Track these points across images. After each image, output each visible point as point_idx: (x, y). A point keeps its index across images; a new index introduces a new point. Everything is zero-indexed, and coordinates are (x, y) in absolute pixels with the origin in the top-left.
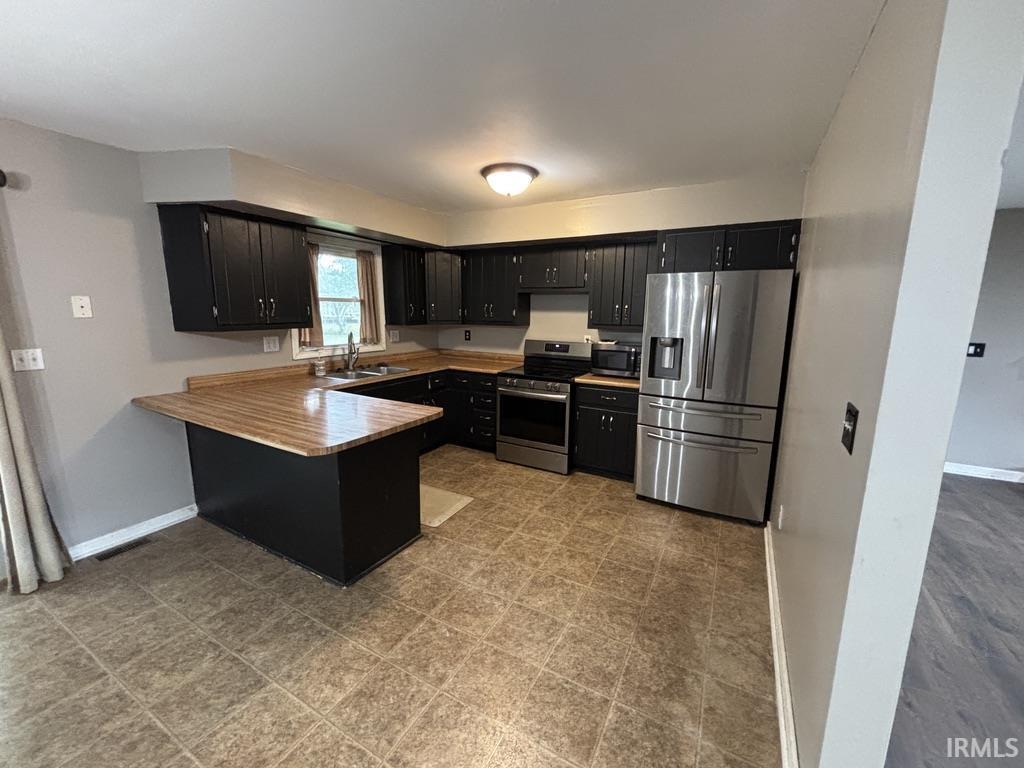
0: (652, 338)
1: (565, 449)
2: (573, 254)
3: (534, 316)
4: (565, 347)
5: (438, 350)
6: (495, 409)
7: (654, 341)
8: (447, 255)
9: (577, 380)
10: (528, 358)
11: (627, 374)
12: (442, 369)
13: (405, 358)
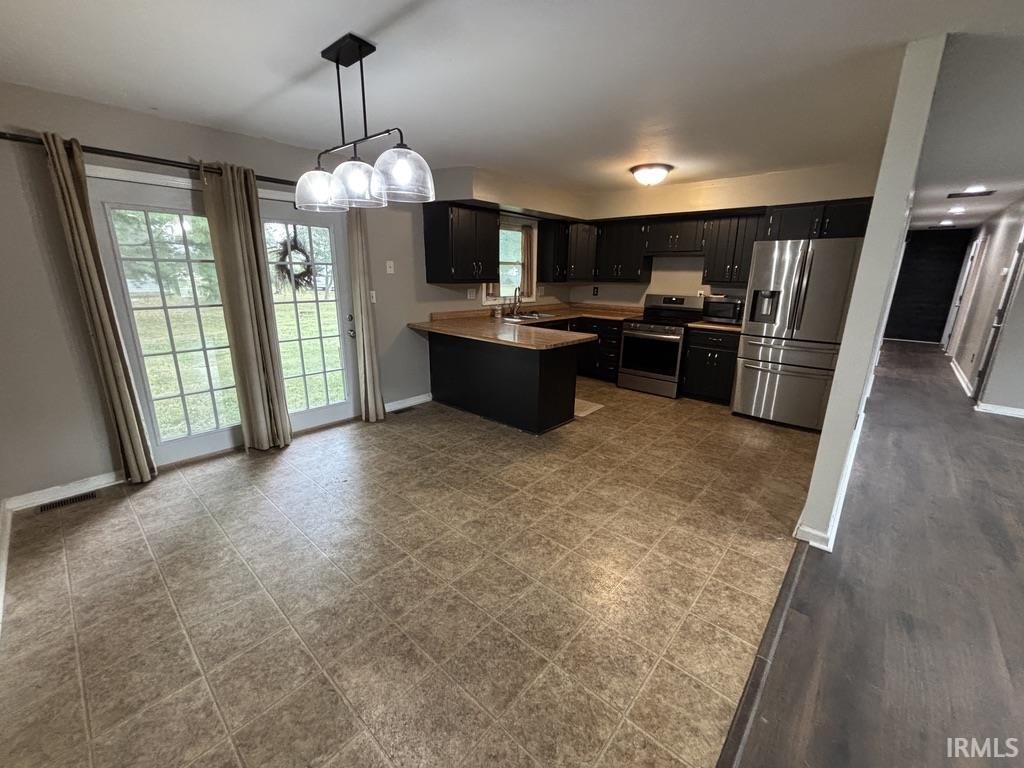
0: (755, 291)
1: (676, 379)
2: (694, 223)
3: (655, 275)
4: (681, 300)
5: (570, 303)
6: (619, 348)
7: (756, 294)
8: (587, 227)
9: (690, 325)
10: (647, 309)
11: (734, 321)
12: (578, 316)
13: (547, 308)
